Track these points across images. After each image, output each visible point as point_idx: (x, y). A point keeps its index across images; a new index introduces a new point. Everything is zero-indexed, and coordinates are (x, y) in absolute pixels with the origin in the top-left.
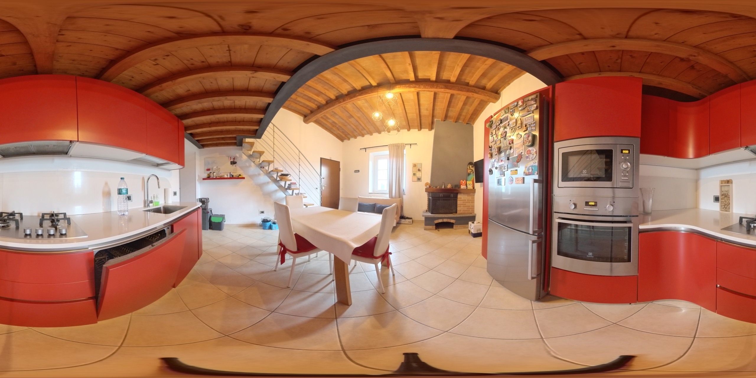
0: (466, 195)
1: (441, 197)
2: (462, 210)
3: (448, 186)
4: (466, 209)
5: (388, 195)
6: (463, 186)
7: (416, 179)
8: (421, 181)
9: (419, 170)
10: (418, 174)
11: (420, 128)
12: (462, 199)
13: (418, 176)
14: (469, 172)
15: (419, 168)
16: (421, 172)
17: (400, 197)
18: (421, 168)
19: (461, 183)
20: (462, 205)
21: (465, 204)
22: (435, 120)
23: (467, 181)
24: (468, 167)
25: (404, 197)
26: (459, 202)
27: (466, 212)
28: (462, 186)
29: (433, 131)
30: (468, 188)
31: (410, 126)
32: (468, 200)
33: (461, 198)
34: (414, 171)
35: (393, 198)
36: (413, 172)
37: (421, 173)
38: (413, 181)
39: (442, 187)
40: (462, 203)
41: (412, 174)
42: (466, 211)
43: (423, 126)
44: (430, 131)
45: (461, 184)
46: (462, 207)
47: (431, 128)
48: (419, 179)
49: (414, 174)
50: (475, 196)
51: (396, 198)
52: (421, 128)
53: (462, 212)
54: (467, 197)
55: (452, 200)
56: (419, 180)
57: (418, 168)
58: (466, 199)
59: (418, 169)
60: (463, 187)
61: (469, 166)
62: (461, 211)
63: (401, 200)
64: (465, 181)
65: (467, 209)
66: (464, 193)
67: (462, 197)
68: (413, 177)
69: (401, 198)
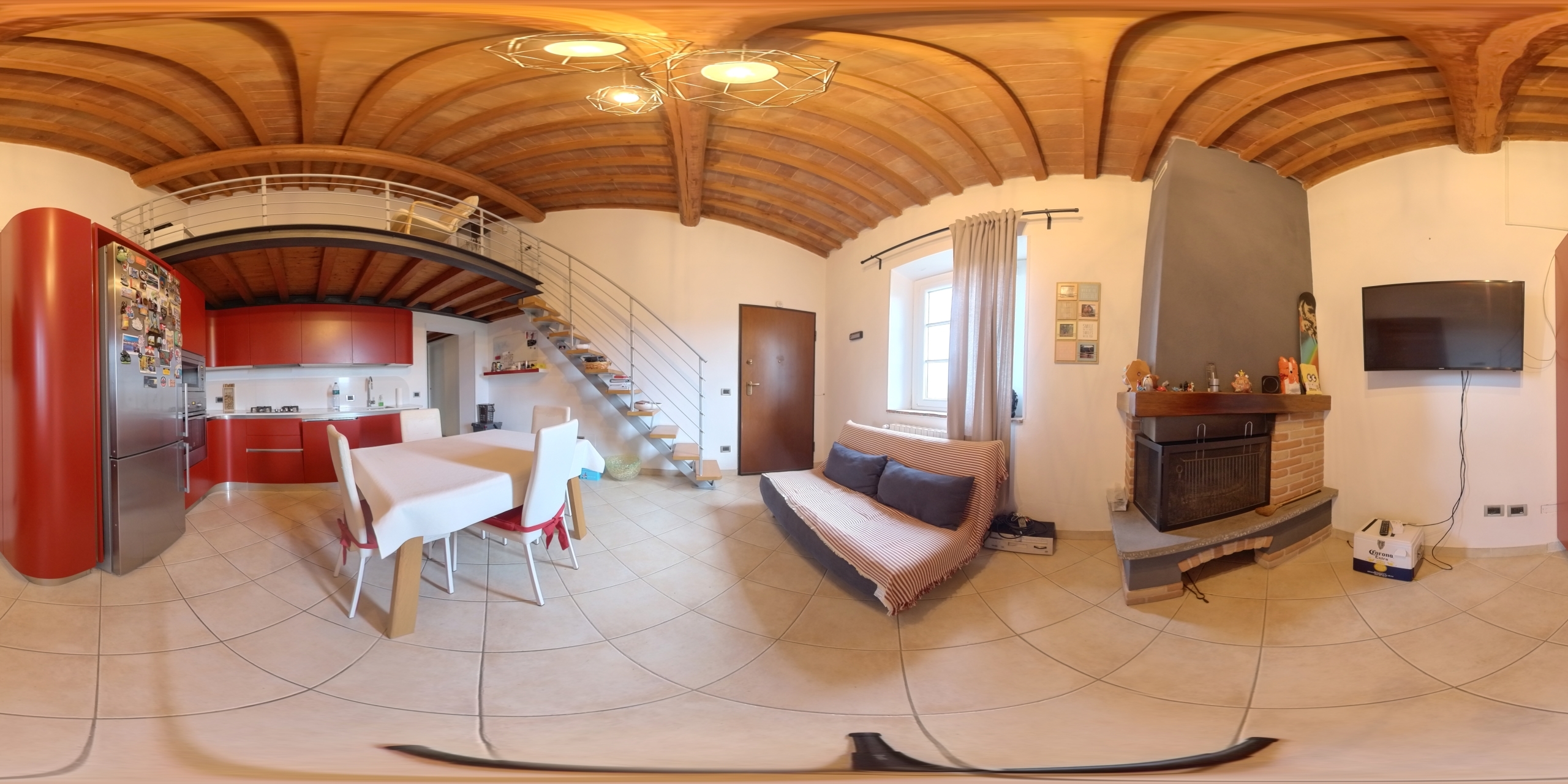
0: (1302, 420)
1: (1201, 441)
2: (1288, 486)
3: (1234, 379)
4: (1299, 478)
5: (944, 423)
6: (1291, 382)
7: (1073, 351)
8: (1096, 362)
9: (1088, 312)
10: (1084, 331)
11: (1094, 167)
12: (1289, 440)
13: (1080, 337)
14: (1304, 328)
15: (1087, 303)
16: (1098, 320)
17: (994, 437)
18: (1098, 300)
19: (1283, 371)
20: (1291, 463)
21: (1299, 461)
22: (1174, 138)
23: (1299, 362)
24: (1300, 309)
25: (1018, 433)
26: (1277, 456)
27: (1301, 489)
28: (1286, 381)
29: (1147, 186)
30: (1308, 392)
31: (1047, 160)
32: (1306, 442)
33: (1285, 437)
34: (1065, 316)
35: (965, 438)
36: (1058, 320)
37: (1095, 323)
38: (1057, 362)
39: (1210, 386)
40: (1289, 459)
41: (1053, 329)
42: (1302, 484)
43: (1108, 163)
44: (1138, 183)
45: (1285, 376)
46: (1289, 475)
47: (1146, 174)
48: (1087, 352)
49: (1065, 330)
50: (1326, 422)
51: (978, 440)
52: (1099, 172)
53: (1288, 493)
54: (1303, 429)
55: (1247, 452)
56: (1086, 354)
57: (1081, 304)
58: (1302, 439)
59: (1084, 306)
60: (1290, 387)
61: (1303, 306)
62: (1285, 490)
63: (997, 449)
64: (1294, 362)
65: (1305, 476)
66: (1295, 415)
67: (1289, 432)
68: (1057, 340)
69: (999, 441)
